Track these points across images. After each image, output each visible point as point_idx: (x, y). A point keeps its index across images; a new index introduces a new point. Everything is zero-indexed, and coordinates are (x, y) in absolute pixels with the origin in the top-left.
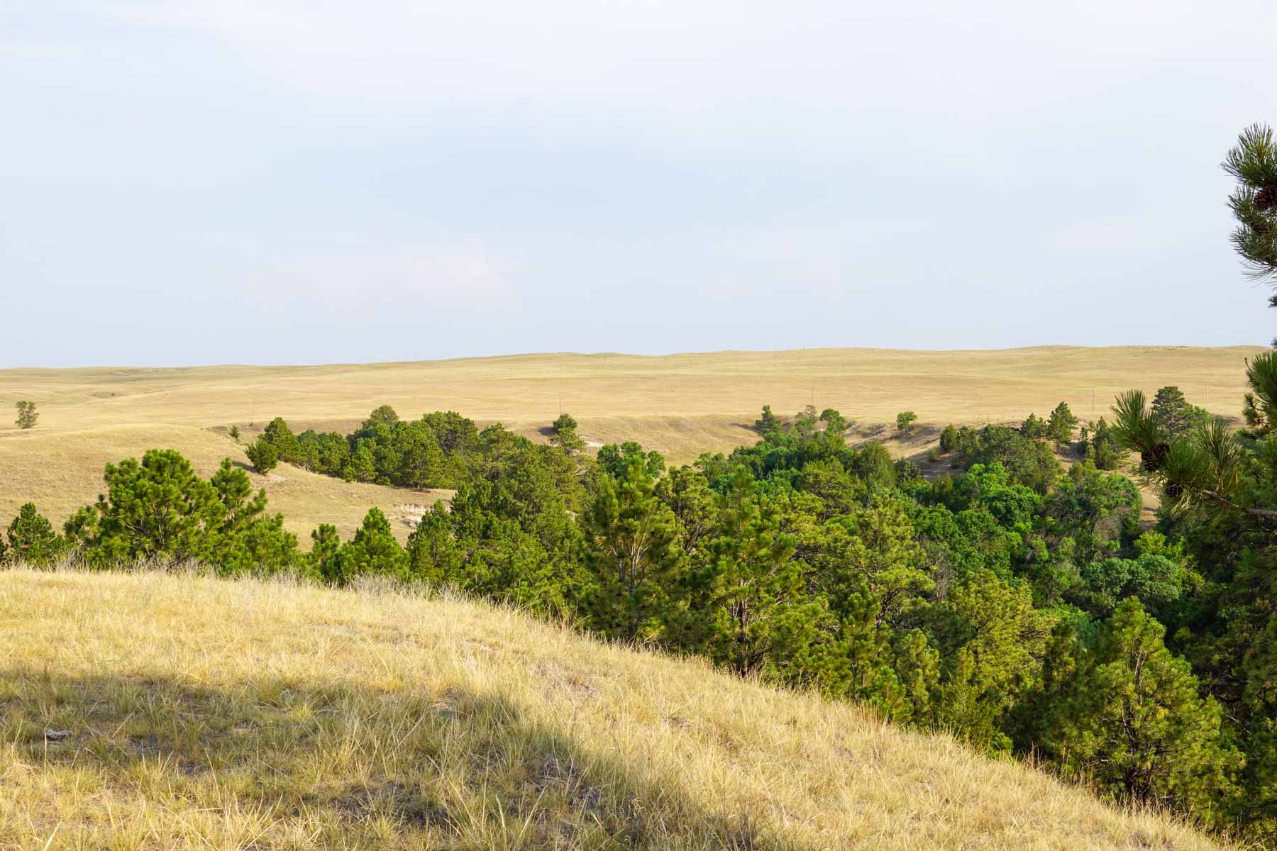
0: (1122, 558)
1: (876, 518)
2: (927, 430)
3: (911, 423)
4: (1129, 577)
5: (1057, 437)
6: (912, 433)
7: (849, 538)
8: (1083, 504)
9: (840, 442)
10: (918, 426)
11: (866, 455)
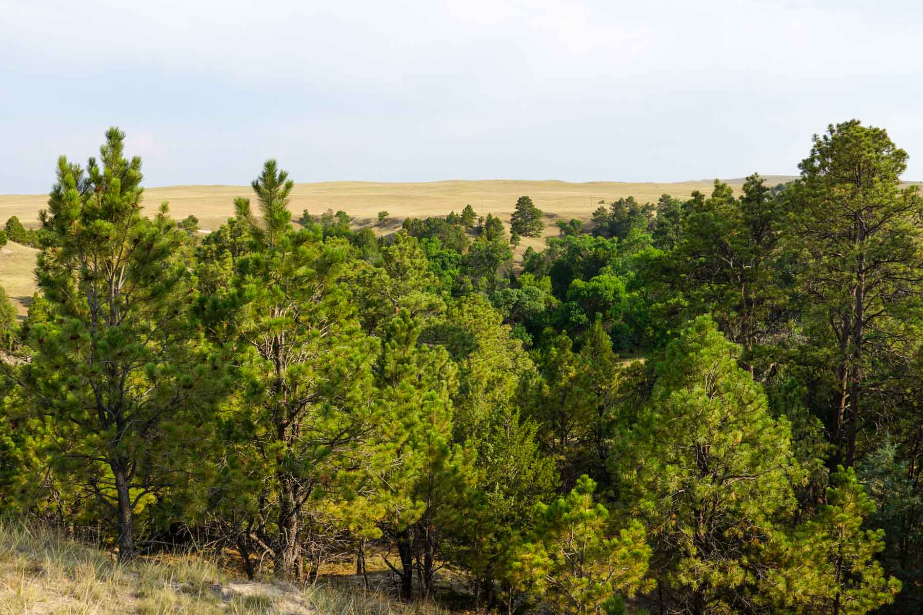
0: (512, 288)
1: (397, 252)
2: (395, 221)
3: (386, 217)
4: (517, 299)
5: (466, 224)
6: (386, 223)
7: (376, 270)
8: (489, 257)
9: (347, 228)
10: (390, 219)
11: (361, 235)
